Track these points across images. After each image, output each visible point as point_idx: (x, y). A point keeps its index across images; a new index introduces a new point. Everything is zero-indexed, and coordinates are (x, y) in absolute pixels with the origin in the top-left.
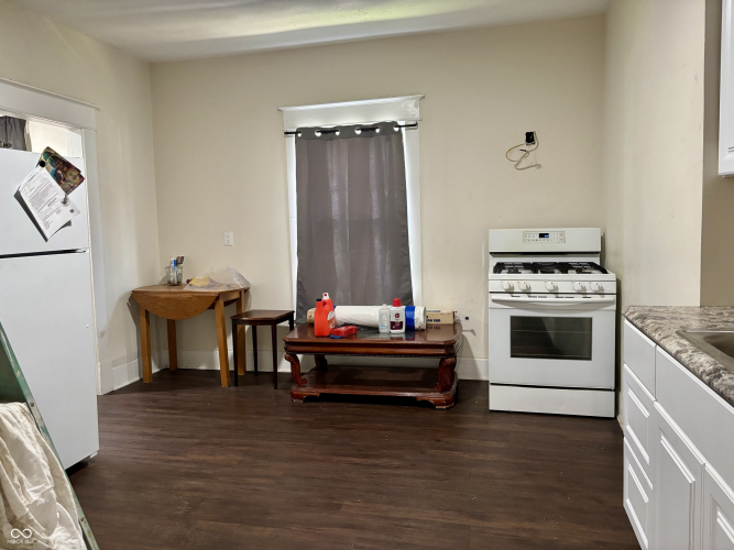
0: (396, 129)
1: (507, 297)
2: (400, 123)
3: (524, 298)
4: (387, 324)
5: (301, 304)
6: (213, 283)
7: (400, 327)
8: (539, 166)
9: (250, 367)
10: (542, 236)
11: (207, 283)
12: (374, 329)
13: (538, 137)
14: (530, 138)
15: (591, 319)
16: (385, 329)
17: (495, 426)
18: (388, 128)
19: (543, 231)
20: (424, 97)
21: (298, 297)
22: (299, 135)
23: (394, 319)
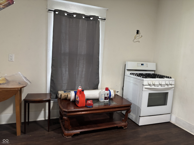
0: (99, 20)
1: (149, 87)
2: (100, 18)
3: (153, 87)
4: (103, 98)
5: (52, 90)
6: (8, 82)
7: (108, 99)
8: (139, 42)
10: (142, 64)
11: (4, 82)
12: (96, 100)
14: (138, 32)
15: (168, 93)
16: (102, 100)
18: (96, 18)
19: (142, 63)
20: (108, 10)
21: (51, 86)
22: (57, 13)
23: (106, 96)
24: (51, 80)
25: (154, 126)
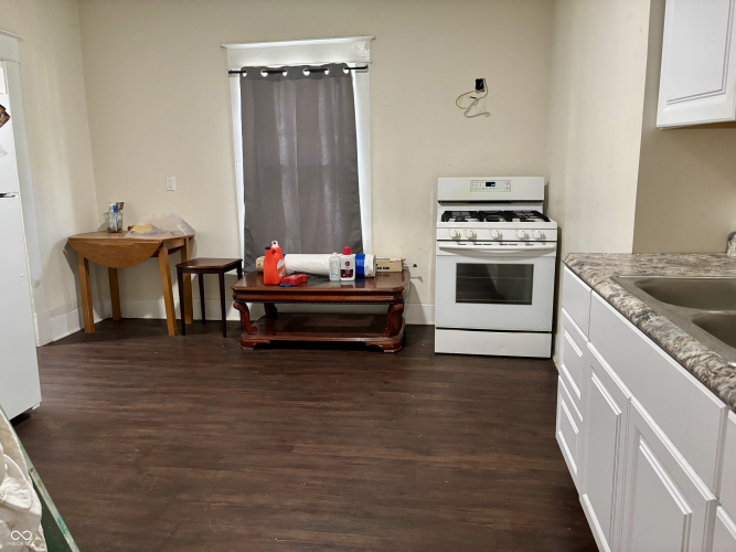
0: (346, 71)
1: (454, 245)
2: (350, 65)
3: (470, 245)
4: (337, 272)
5: (249, 252)
6: (155, 231)
7: (350, 275)
8: (487, 114)
9: (197, 315)
10: (488, 184)
11: (149, 230)
12: (325, 277)
13: (488, 84)
14: (480, 85)
15: (532, 266)
16: (335, 277)
17: (440, 368)
18: (337, 69)
19: (490, 180)
20: (374, 39)
21: (246, 245)
22: (245, 75)
23: (344, 267)
24: (246, 230)
25: (478, 360)
